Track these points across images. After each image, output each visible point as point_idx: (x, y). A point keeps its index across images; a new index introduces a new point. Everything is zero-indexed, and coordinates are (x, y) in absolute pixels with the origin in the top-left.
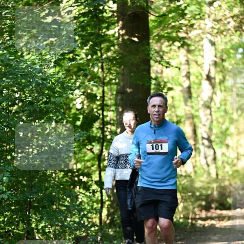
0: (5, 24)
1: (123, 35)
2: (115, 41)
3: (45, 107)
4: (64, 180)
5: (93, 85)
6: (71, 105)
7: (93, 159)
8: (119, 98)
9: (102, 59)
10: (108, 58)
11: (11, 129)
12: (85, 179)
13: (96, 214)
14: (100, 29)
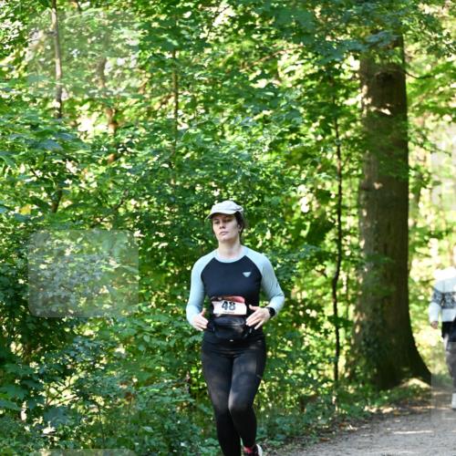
0: (199, 91)
1: (368, 106)
2: (358, 115)
3: (256, 211)
4: (284, 315)
5: (325, 178)
6: (294, 208)
7: (325, 285)
8: (363, 196)
9: (338, 141)
10: (347, 139)
11: (207, 241)
12: (313, 314)
13: (330, 363)
14: (336, 98)
